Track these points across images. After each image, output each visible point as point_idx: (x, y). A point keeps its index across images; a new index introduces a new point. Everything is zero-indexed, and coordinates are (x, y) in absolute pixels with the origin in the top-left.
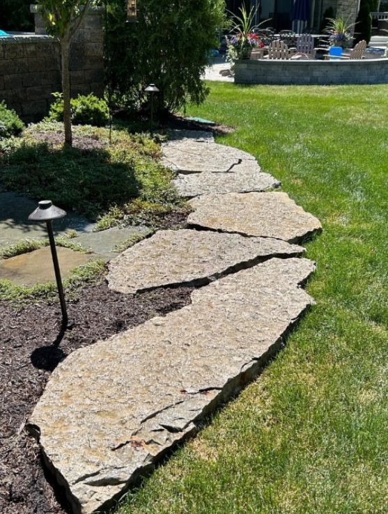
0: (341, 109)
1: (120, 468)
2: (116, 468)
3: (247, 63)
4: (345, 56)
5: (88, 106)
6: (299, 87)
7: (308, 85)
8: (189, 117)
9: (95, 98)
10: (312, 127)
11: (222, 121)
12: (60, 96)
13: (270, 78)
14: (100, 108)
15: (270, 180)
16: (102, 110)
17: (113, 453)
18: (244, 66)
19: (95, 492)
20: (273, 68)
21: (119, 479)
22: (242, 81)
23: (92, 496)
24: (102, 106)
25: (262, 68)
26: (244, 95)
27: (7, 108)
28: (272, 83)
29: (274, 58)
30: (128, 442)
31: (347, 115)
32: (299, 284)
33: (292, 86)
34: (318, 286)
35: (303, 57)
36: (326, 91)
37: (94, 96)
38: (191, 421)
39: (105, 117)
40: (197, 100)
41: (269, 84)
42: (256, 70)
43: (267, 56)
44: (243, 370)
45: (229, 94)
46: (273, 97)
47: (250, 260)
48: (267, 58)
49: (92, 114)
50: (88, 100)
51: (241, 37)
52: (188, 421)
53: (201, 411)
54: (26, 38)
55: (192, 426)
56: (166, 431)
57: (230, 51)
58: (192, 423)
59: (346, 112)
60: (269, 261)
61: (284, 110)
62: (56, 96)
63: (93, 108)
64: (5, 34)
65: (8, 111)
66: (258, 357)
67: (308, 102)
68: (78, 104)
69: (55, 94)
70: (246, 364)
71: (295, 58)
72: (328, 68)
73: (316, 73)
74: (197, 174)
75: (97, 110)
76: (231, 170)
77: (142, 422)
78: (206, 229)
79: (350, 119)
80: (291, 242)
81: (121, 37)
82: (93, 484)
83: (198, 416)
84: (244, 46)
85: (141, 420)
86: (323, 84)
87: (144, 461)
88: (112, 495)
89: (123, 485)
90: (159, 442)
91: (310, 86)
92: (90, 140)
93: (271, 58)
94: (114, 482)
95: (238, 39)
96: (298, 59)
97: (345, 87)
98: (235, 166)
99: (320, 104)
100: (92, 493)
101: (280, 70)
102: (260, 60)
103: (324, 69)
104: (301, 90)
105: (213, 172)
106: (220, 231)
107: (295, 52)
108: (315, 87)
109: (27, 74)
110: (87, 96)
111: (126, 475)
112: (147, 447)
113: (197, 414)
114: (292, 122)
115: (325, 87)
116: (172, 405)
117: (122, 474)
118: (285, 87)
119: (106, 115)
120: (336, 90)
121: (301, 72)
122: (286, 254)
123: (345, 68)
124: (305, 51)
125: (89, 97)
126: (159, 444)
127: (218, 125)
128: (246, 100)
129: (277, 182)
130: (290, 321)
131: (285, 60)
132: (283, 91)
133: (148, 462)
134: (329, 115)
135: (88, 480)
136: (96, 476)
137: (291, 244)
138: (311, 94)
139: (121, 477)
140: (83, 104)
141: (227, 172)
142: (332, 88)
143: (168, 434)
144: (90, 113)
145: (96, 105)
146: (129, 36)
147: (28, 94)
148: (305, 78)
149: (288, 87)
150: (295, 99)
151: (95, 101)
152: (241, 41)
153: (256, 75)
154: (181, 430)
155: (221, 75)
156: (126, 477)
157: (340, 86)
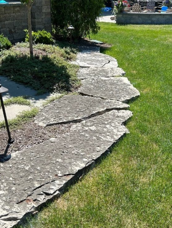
0: (163, 36)
1: (18, 213)
2: (16, 212)
3: (122, 14)
4: (168, 11)
5: (42, 36)
6: (145, 26)
7: (150, 24)
8: (92, 40)
9: (45, 32)
10: (147, 45)
11: (106, 42)
12: (28, 31)
13: (132, 21)
14: (48, 36)
15: (121, 71)
16: (48, 37)
17: (17, 205)
18: (120, 16)
19: (5, 224)
20: (134, 17)
21: (17, 218)
22: (119, 22)
23: (3, 225)
24: (49, 35)
25: (129, 17)
26: (119, 29)
27: (4, 37)
28: (133, 24)
29: (135, 12)
30: (25, 200)
31: (165, 39)
32: (122, 123)
33: (142, 25)
34: (132, 124)
35: (149, 11)
36: (158, 27)
37: (45, 31)
38: (57, 190)
39: (50, 40)
40: (95, 32)
41: (132, 24)
42: (126, 17)
43: (132, 11)
44: (87, 166)
45: (112, 29)
46: (132, 30)
47: (102, 111)
48: (131, 12)
49: (44, 39)
50: (42, 32)
51: (119, 2)
52: (55, 190)
53: (62, 185)
54: (15, 4)
55: (58, 192)
56: (44, 195)
57: (115, 8)
58: (58, 191)
59: (165, 38)
60: (111, 111)
61: (136, 37)
62: (26, 31)
63: (44, 36)
64: (5, 2)
65: (5, 38)
66: (95, 159)
67: (148, 33)
68: (37, 35)
69: (25, 30)
70: (89, 162)
71: (145, 12)
72: (160, 17)
73: (154, 19)
74: (87, 68)
75: (46, 37)
76: (104, 66)
77: (33, 190)
78: (86, 95)
79: (167, 41)
80: (123, 102)
81: (59, 4)
82: (5, 220)
83: (61, 188)
84: (121, 6)
85: (33, 189)
86: (157, 24)
87: (31, 209)
88: (13, 225)
89: (19, 220)
90: (40, 200)
91: (151, 25)
92: (41, 51)
93: (133, 12)
94: (15, 219)
95: (118, 3)
96: (146, 12)
97: (167, 25)
98: (107, 64)
99: (154, 34)
100: (3, 224)
101: (137, 17)
102: (128, 13)
103: (157, 17)
104: (146, 27)
105: (95, 67)
106: (92, 96)
107: (146, 9)
108: (153, 26)
109: (16, 21)
110: (42, 31)
111: (20, 216)
112: (33, 202)
113: (60, 186)
114: (138, 42)
115: (157, 26)
116: (49, 182)
117: (19, 215)
118: (139, 26)
119: (51, 39)
120: (162, 27)
121: (147, 18)
122: (120, 108)
123: (168, 17)
124: (150, 8)
125: (43, 31)
126: (40, 201)
127: (104, 44)
128: (119, 32)
129: (124, 72)
130: (114, 141)
131: (140, 13)
132: (137, 27)
133: (32, 210)
134: (156, 39)
135: (3, 218)
136: (7, 216)
137: (123, 103)
138: (150, 29)
139: (18, 217)
140: (40, 34)
141: (102, 67)
142: (161, 26)
143: (45, 196)
144: (43, 39)
145: (46, 35)
146: (62, 3)
147: (16, 30)
148: (149, 21)
149: (140, 25)
150: (142, 31)
151: (45, 33)
152: (119, 4)
153: (126, 20)
154: (52, 195)
155: (111, 20)
156: (21, 217)
157: (164, 25)
